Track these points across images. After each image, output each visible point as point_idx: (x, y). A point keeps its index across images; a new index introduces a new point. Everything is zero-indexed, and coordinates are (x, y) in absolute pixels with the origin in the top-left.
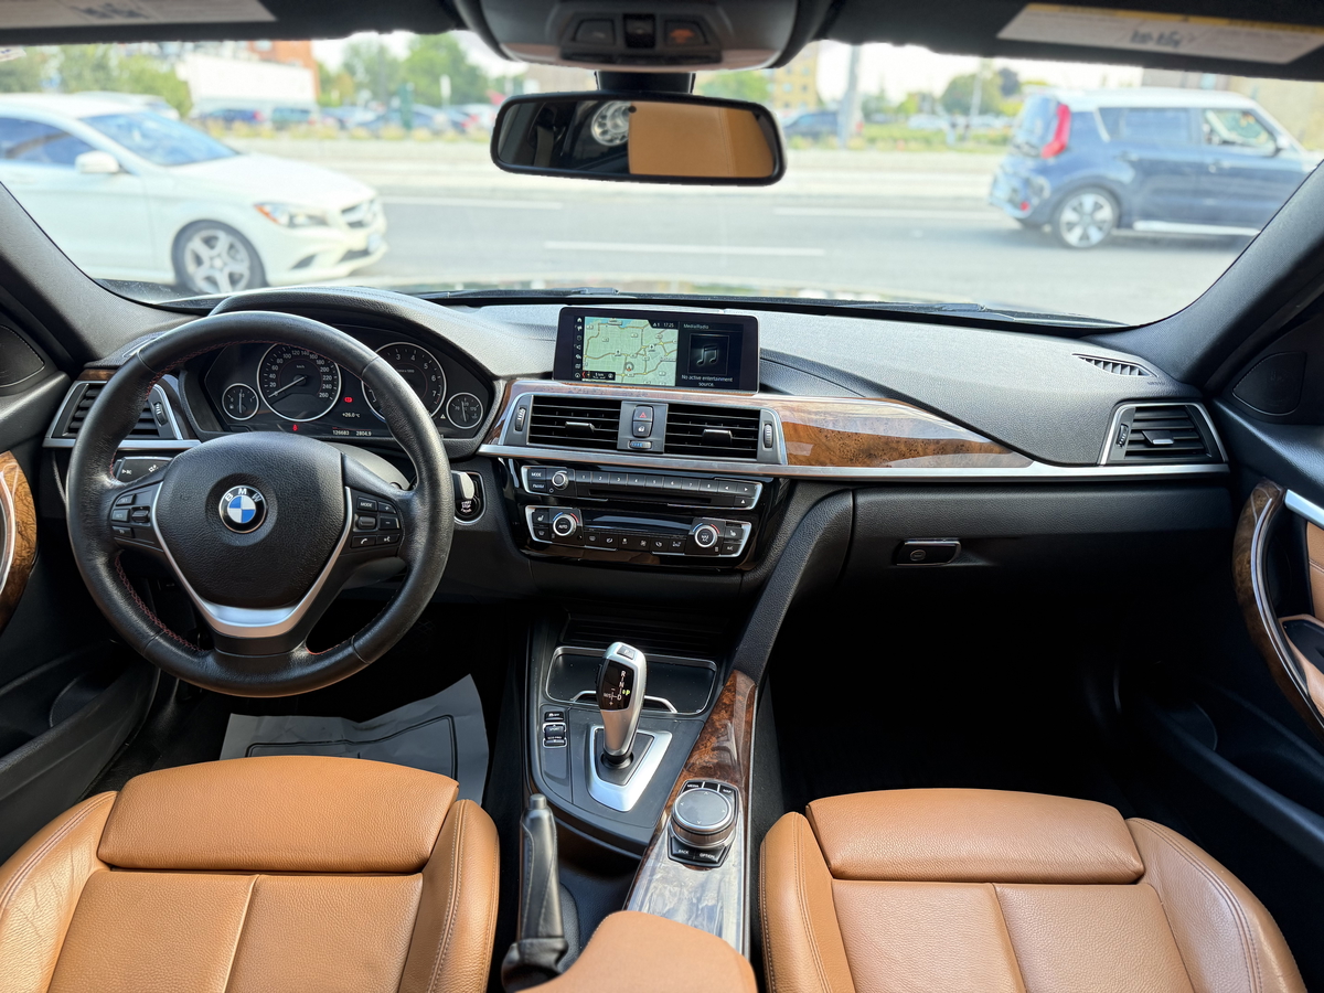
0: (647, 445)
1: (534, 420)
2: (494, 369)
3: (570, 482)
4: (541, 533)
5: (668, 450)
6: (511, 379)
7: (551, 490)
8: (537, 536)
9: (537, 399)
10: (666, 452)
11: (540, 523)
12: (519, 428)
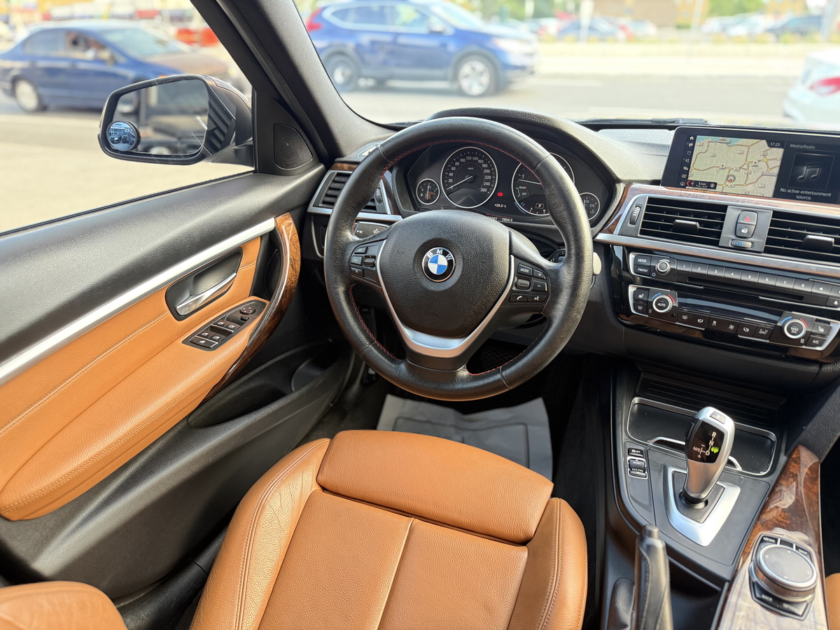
0: (748, 245)
1: (646, 216)
2: (619, 175)
3: (671, 269)
4: (640, 308)
5: (767, 251)
6: (629, 183)
7: (654, 275)
8: (636, 309)
9: (651, 200)
10: (764, 252)
11: (641, 300)
12: (633, 222)
